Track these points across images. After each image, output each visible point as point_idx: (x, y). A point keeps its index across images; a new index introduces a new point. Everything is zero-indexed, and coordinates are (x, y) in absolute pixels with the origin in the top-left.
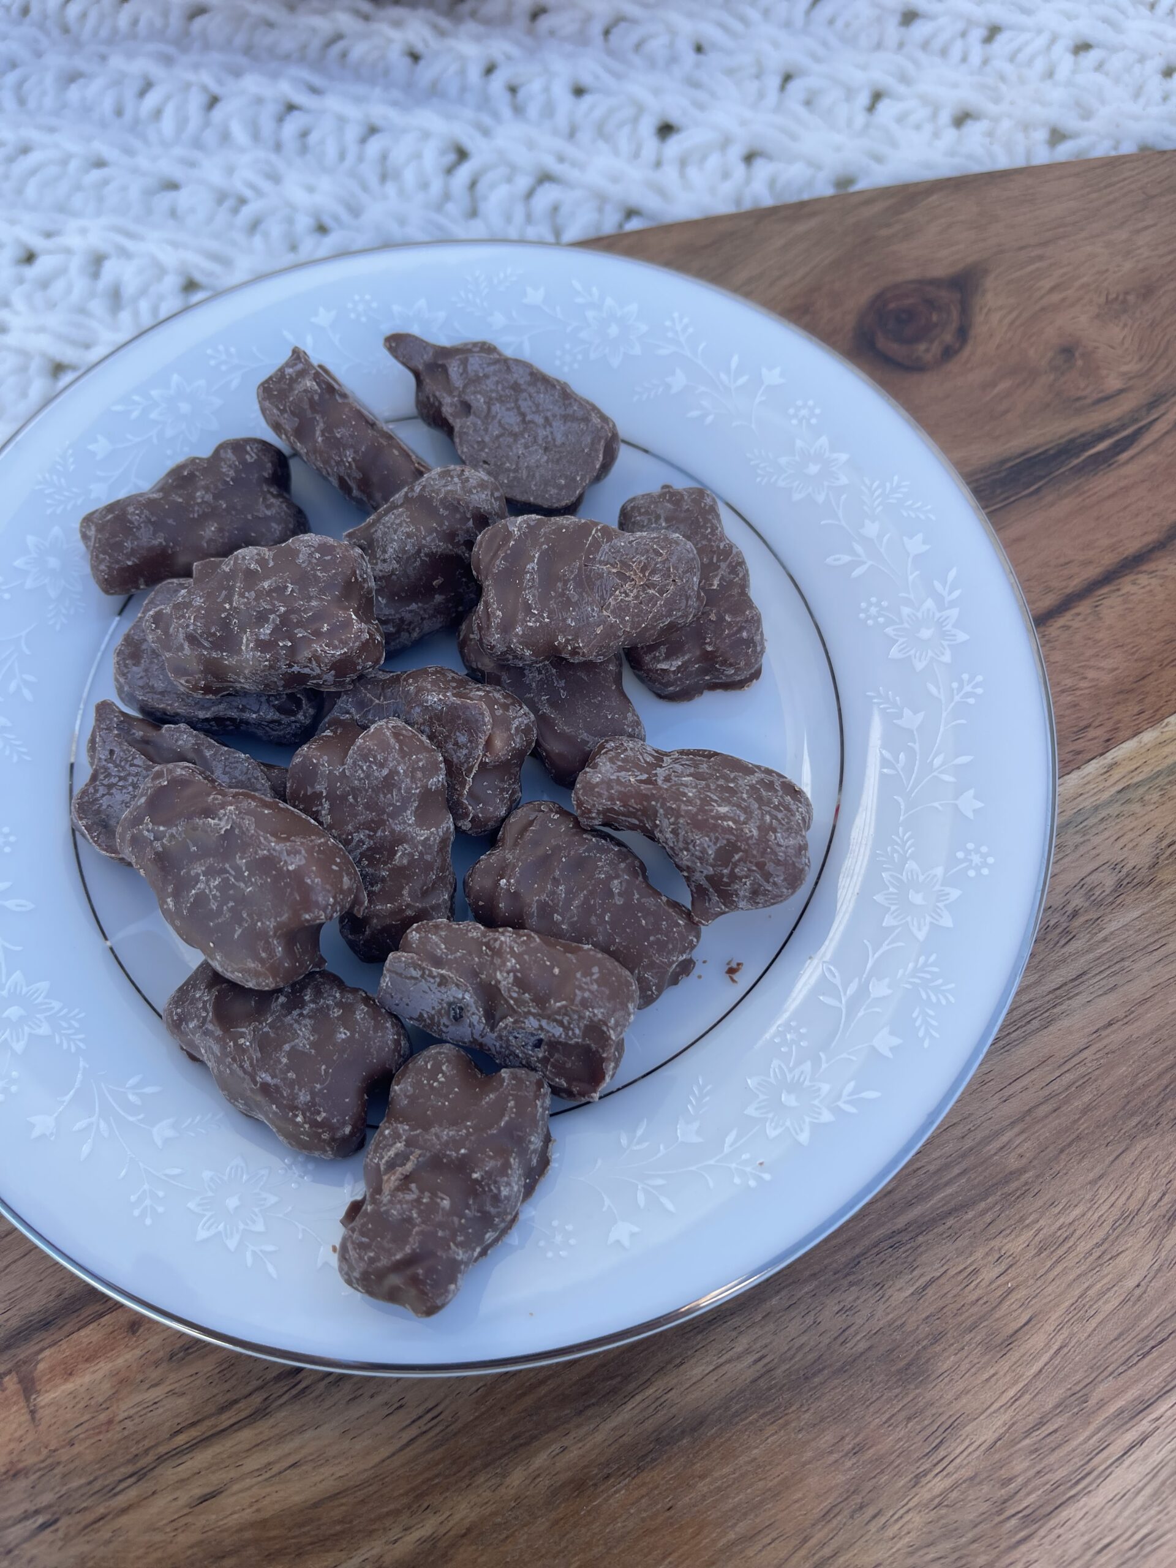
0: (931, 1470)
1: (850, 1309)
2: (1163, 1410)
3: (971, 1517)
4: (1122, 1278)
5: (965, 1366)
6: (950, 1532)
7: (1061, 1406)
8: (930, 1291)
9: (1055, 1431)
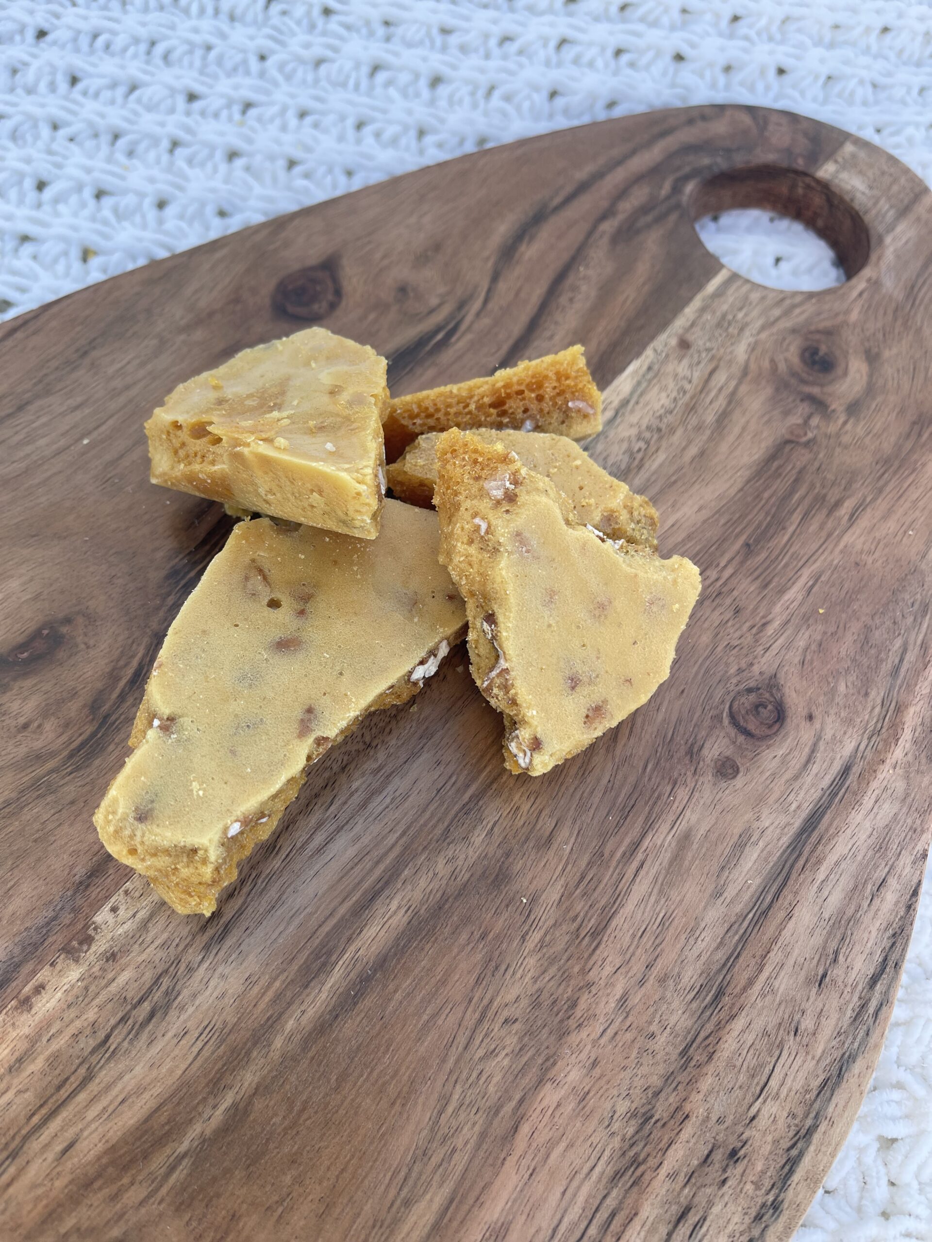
0: (530, 930)
1: (453, 858)
2: (646, 844)
3: (562, 947)
4: (599, 780)
5: (529, 863)
6: (553, 960)
7: (590, 864)
8: (496, 829)
9: (592, 879)
